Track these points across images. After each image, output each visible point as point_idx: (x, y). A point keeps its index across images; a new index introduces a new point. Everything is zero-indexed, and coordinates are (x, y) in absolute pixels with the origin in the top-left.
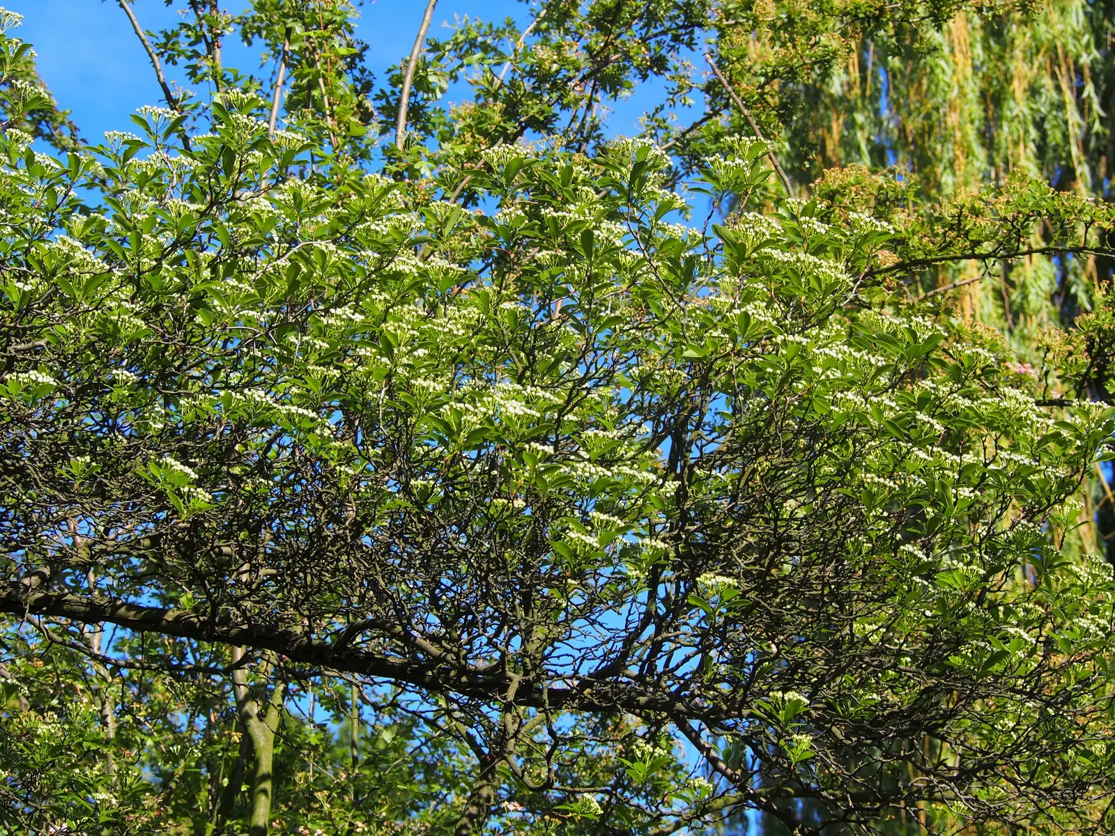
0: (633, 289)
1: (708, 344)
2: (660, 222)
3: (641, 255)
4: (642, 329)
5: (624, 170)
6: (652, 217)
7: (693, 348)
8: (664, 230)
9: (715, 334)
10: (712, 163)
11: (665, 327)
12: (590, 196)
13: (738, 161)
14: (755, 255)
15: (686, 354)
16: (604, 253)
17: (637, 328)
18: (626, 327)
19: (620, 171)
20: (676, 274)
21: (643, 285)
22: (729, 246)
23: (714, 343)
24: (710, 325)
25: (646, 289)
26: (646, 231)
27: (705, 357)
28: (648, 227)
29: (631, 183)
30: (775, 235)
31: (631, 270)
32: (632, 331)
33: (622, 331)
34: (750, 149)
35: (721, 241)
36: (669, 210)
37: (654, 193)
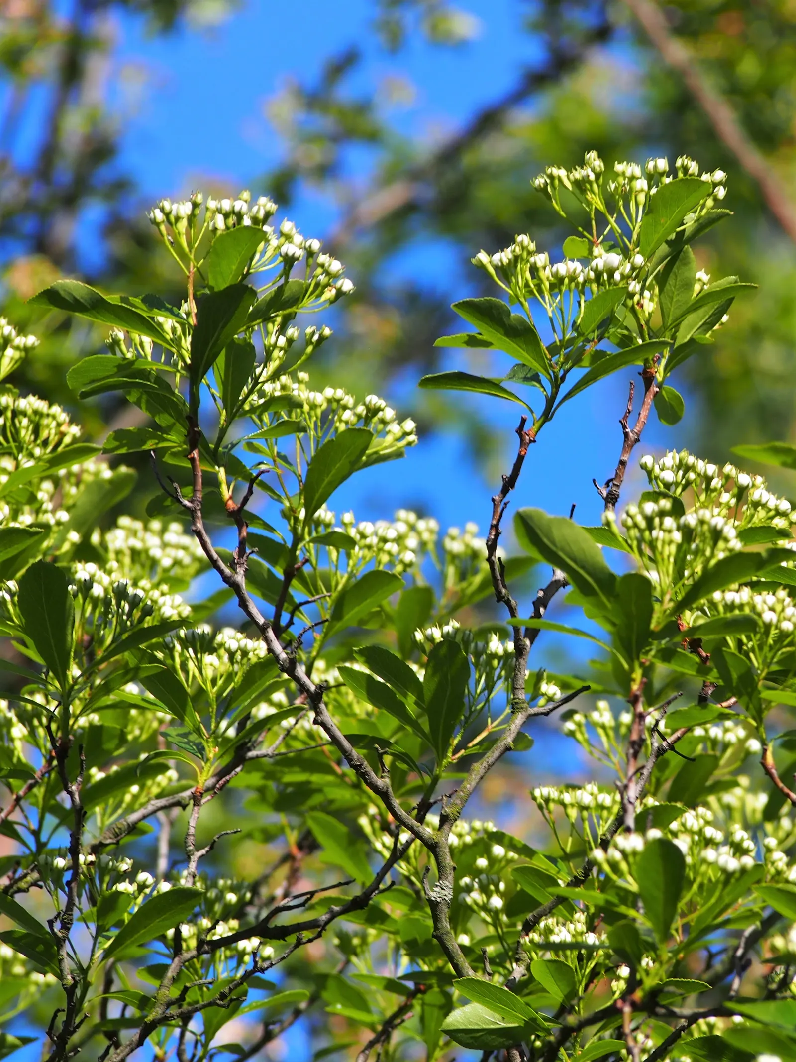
0: (241, 778)
1: (541, 975)
2: (324, 513)
3: (258, 649)
4: (281, 933)
5: (167, 323)
6: (292, 496)
7: (484, 993)
8: (346, 543)
9: (562, 935)
10: (506, 272)
11: (378, 917)
12: (49, 431)
13: (604, 258)
14: (689, 618)
15: (458, 1018)
16: (119, 646)
17: (265, 931)
18: (223, 930)
19: (154, 329)
20: (399, 710)
21: (284, 761)
22: (585, 589)
23: (558, 968)
24: (545, 898)
25: (295, 777)
26: (270, 550)
27: (532, 1025)
28: (282, 534)
29: (195, 372)
30: (768, 532)
31: (225, 706)
32: (248, 944)
33: (208, 946)
34: (651, 207)
35: (560, 575)
36: (355, 465)
37: (292, 404)
